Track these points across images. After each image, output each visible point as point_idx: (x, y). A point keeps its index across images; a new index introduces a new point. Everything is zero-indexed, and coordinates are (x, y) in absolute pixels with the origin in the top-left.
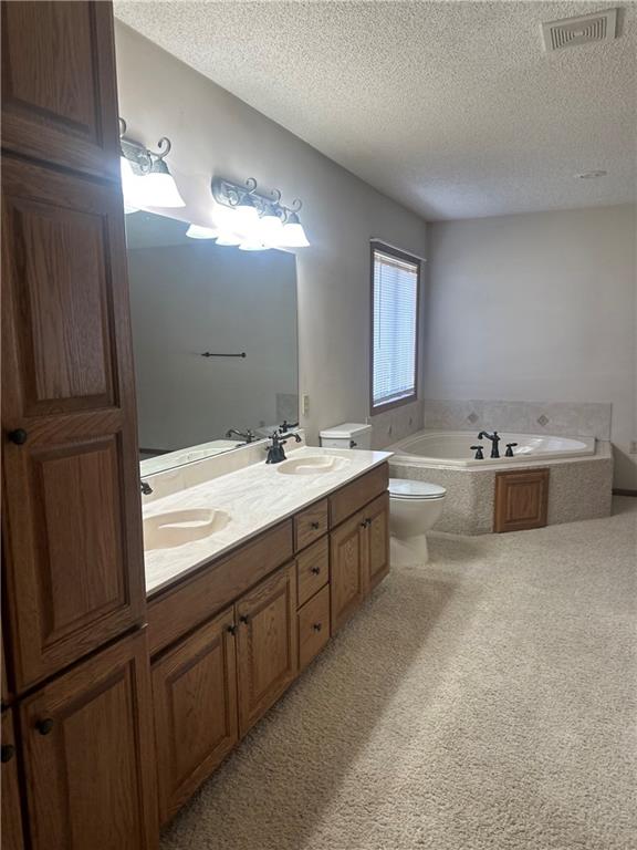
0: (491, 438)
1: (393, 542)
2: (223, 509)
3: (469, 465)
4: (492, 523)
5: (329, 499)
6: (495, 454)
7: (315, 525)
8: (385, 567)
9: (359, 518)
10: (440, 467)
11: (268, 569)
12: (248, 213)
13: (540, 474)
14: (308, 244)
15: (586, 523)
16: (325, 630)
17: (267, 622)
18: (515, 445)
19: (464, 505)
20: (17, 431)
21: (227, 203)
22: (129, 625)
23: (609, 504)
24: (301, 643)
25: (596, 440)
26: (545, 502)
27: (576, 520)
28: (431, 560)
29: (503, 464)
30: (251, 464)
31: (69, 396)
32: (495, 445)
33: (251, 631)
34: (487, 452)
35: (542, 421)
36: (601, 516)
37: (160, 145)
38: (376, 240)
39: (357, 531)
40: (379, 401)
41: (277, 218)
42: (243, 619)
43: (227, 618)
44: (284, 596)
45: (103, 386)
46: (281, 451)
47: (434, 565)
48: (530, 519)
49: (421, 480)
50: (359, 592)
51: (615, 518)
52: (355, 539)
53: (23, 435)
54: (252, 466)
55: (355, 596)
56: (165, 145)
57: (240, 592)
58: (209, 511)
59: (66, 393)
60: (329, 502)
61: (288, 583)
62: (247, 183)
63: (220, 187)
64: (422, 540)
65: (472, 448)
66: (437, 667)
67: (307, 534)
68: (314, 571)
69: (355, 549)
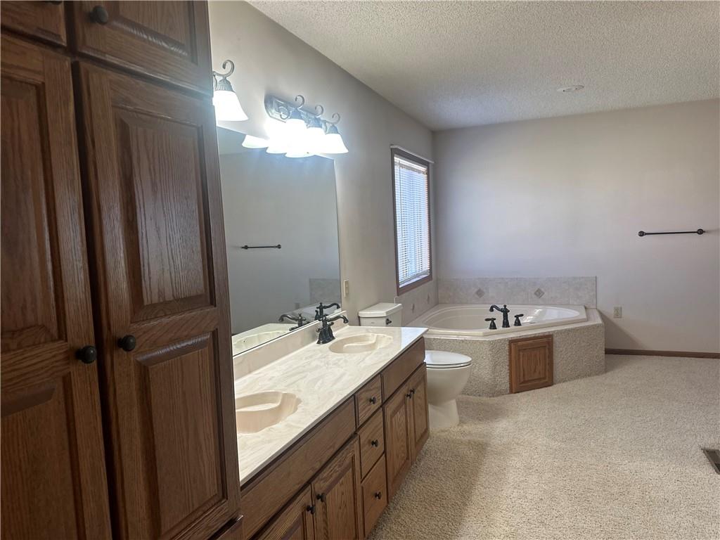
0: (501, 310)
1: (431, 409)
2: (290, 391)
3: (485, 335)
4: (508, 385)
5: (381, 375)
6: (506, 324)
7: (373, 401)
8: (426, 433)
9: (404, 390)
10: (461, 338)
11: (337, 447)
12: (298, 125)
13: (545, 340)
14: (346, 151)
15: (587, 380)
16: (384, 496)
17: (338, 496)
18: (522, 315)
19: (485, 371)
20: (127, 337)
21: (279, 118)
22: (227, 519)
23: (603, 363)
24: (366, 512)
25: (586, 308)
26: (551, 364)
27: (577, 377)
28: (462, 422)
29: (513, 333)
30: (303, 346)
31: (172, 298)
32: (506, 317)
33: (325, 507)
34: (499, 322)
35: (539, 293)
36: (598, 373)
37: (224, 67)
38: (396, 147)
39: (404, 402)
40: (404, 282)
41: (320, 129)
42: (319, 497)
43: (305, 498)
44: (351, 469)
45: (202, 287)
46: (330, 332)
47: (465, 427)
48: (540, 379)
49: (445, 350)
50: (408, 458)
51: (609, 374)
52: (402, 410)
53: (132, 341)
54: (306, 347)
55: (405, 462)
56: (229, 66)
57: (315, 472)
58: (276, 394)
59: (169, 296)
60: (382, 378)
61: (353, 458)
62: (296, 99)
63: (272, 103)
64: (453, 405)
65: (487, 320)
66: (486, 523)
67: (366, 410)
68: (373, 443)
69: (403, 419)
